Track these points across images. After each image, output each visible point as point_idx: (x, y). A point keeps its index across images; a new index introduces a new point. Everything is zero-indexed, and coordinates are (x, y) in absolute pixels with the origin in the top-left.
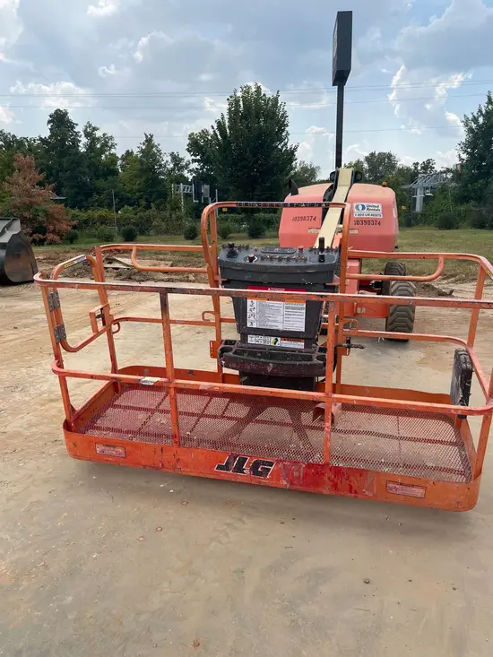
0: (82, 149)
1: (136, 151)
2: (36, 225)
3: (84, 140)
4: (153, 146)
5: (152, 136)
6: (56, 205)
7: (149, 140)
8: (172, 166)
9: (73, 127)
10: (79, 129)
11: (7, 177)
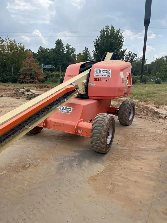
0: (65, 53)
1: (82, 53)
2: (31, 76)
3: (66, 49)
4: (88, 51)
5: (88, 48)
6: (39, 70)
7: (86, 50)
8: (93, 58)
9: (63, 45)
10: (64, 46)
11: (24, 60)
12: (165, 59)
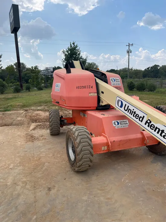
12: (15, 67)
